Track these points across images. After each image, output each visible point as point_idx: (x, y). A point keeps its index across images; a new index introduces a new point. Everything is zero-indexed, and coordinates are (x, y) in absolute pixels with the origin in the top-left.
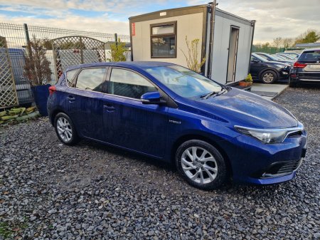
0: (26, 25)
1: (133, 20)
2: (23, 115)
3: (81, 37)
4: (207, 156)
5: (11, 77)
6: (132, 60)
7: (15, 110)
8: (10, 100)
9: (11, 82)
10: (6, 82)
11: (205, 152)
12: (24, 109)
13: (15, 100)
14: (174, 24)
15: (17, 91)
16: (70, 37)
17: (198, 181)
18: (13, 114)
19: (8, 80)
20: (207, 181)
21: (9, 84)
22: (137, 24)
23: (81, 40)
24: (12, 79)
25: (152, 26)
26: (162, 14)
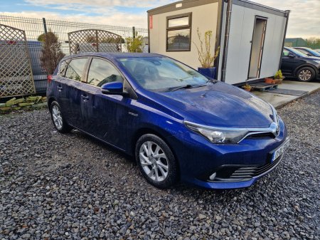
0: (44, 19)
1: (151, 13)
2: (38, 103)
3: (97, 30)
4: (160, 152)
5: (29, 67)
6: (149, 52)
7: (32, 98)
8: (28, 89)
9: (30, 72)
10: (25, 72)
11: (158, 148)
12: (40, 97)
13: (33, 88)
14: (190, 15)
15: (35, 81)
16: (86, 30)
17: (153, 178)
18: (30, 101)
19: (27, 70)
20: (160, 179)
21: (28, 74)
22: (155, 17)
23: (97, 33)
24: (31, 69)
25: (169, 19)
26: (178, 6)
